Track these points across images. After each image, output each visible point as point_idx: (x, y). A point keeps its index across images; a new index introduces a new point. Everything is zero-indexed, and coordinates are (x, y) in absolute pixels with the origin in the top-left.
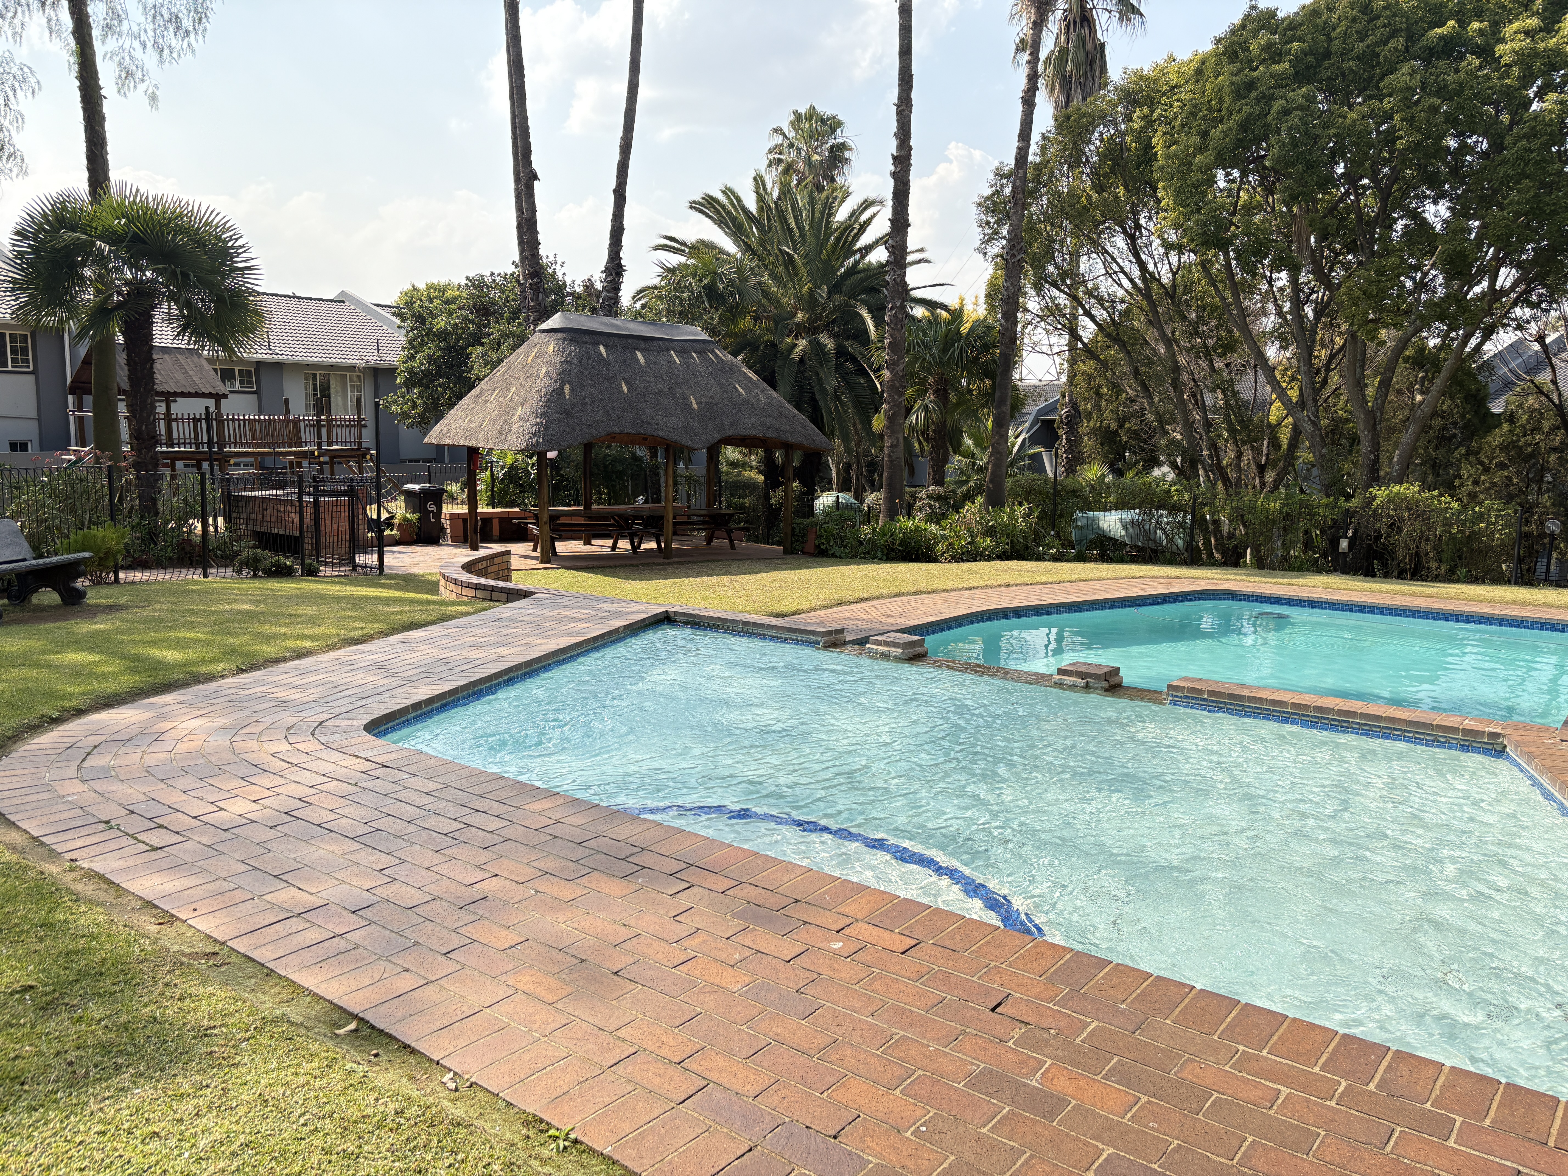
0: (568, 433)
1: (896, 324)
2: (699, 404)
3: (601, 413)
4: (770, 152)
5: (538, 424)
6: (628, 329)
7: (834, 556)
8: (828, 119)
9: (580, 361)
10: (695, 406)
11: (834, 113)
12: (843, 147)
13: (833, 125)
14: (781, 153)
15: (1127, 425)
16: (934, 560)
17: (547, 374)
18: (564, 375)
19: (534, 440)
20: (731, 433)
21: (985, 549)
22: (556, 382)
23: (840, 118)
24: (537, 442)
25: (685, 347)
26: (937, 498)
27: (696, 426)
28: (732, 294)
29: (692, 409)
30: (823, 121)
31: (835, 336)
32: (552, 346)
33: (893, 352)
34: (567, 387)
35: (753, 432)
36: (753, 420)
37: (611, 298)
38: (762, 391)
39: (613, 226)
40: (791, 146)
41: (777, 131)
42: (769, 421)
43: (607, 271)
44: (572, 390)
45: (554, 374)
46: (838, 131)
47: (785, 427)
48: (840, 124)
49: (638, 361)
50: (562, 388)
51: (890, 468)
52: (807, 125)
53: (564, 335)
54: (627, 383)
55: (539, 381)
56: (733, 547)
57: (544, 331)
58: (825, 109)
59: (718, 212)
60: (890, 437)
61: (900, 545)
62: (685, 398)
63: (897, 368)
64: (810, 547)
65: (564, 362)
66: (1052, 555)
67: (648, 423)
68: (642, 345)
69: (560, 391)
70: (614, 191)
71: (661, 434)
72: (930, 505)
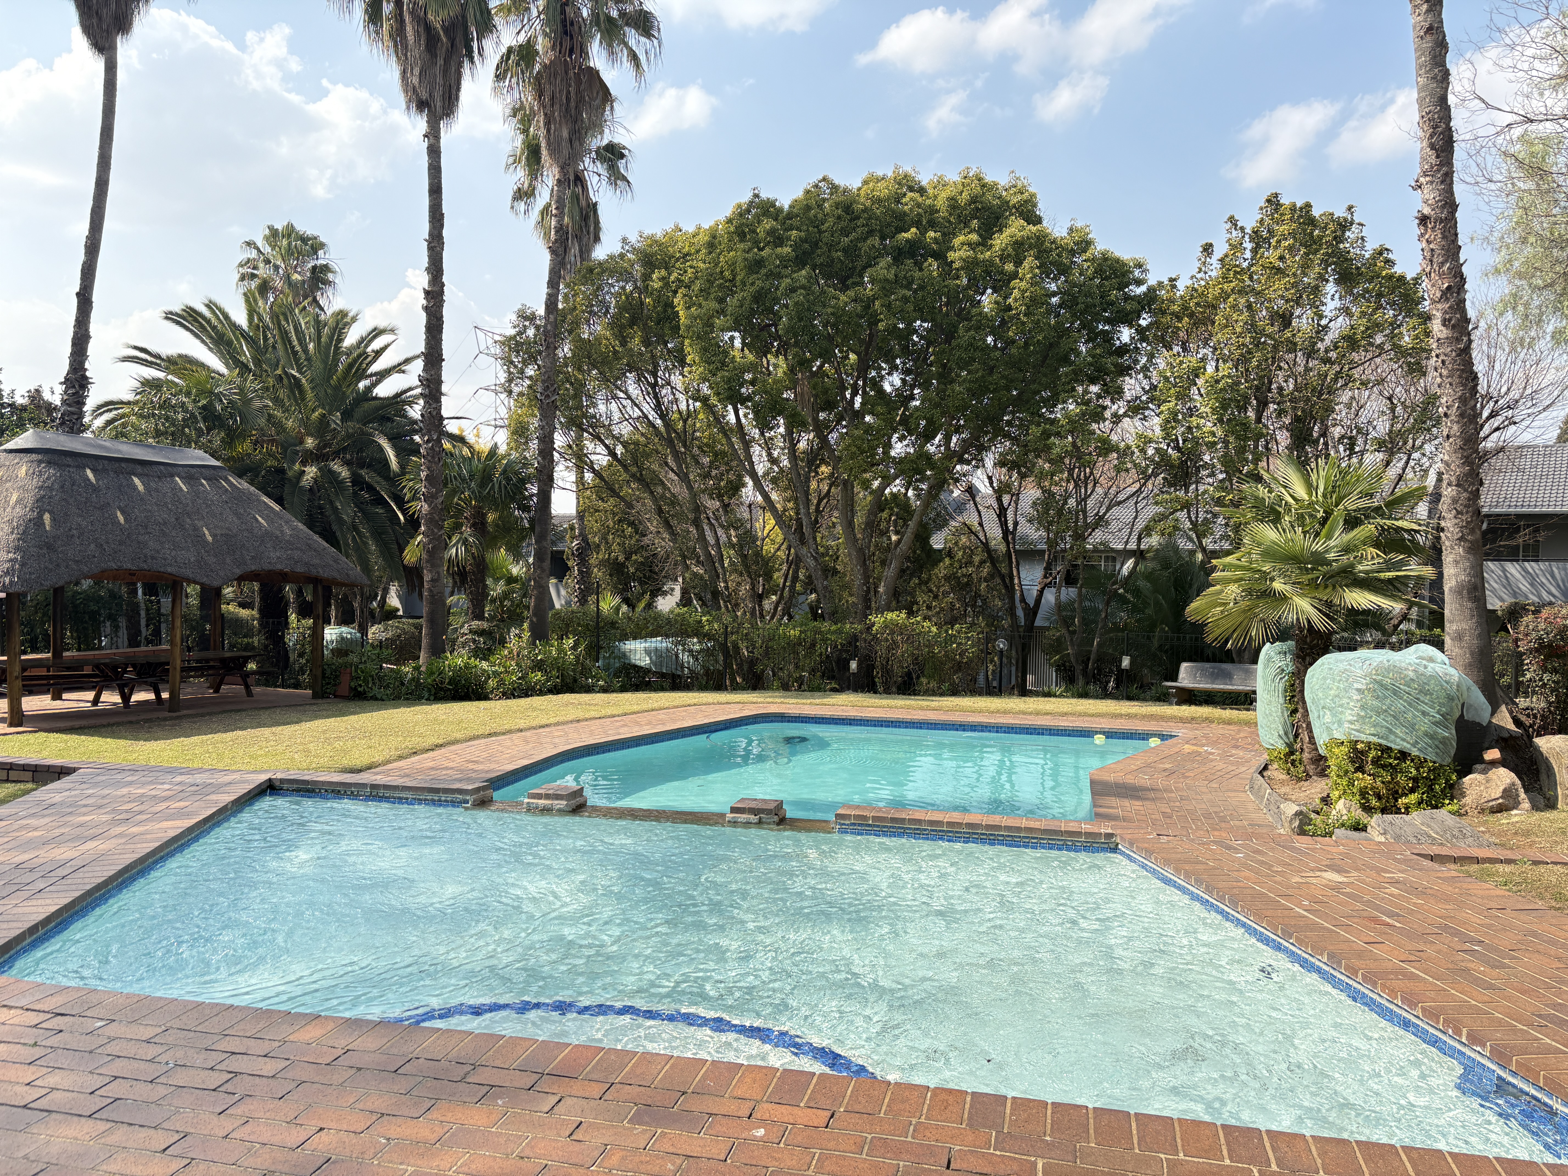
0: (50, 570)
1: (433, 457)
2: (214, 536)
3: (92, 546)
4: (241, 265)
5: (11, 560)
6: (119, 451)
7: (374, 698)
8: (309, 239)
9: (62, 487)
10: (210, 539)
11: (316, 234)
12: (326, 268)
13: (315, 246)
14: (255, 268)
15: (634, 557)
16: (485, 698)
17: (18, 502)
18: (42, 504)
19: (7, 580)
20: (253, 568)
21: (536, 684)
22: (32, 510)
23: (322, 239)
24: (11, 582)
25: (191, 473)
26: (481, 633)
27: (212, 560)
28: (232, 416)
29: (206, 542)
30: (304, 239)
31: (347, 463)
32: (24, 468)
33: (430, 484)
34: (47, 517)
35: (279, 567)
36: (278, 554)
37: (73, 413)
38: (287, 522)
39: (76, 333)
40: (267, 262)
41: (249, 244)
42: (297, 554)
43: (67, 381)
44: (53, 520)
45: (30, 500)
46: (321, 253)
47: (316, 561)
48: (322, 245)
49: (135, 488)
50: (40, 516)
51: (431, 603)
52: (285, 242)
53: (40, 457)
54: (123, 513)
55: (9, 510)
56: (249, 693)
57: (11, 451)
58: (304, 227)
59: (202, 326)
60: (430, 571)
61: (450, 683)
62: (196, 529)
63: (436, 501)
64: (344, 689)
65: (41, 488)
66: (601, 687)
67: (153, 558)
68: (139, 469)
69: (38, 522)
70: (78, 294)
71: (169, 570)
72: (474, 641)
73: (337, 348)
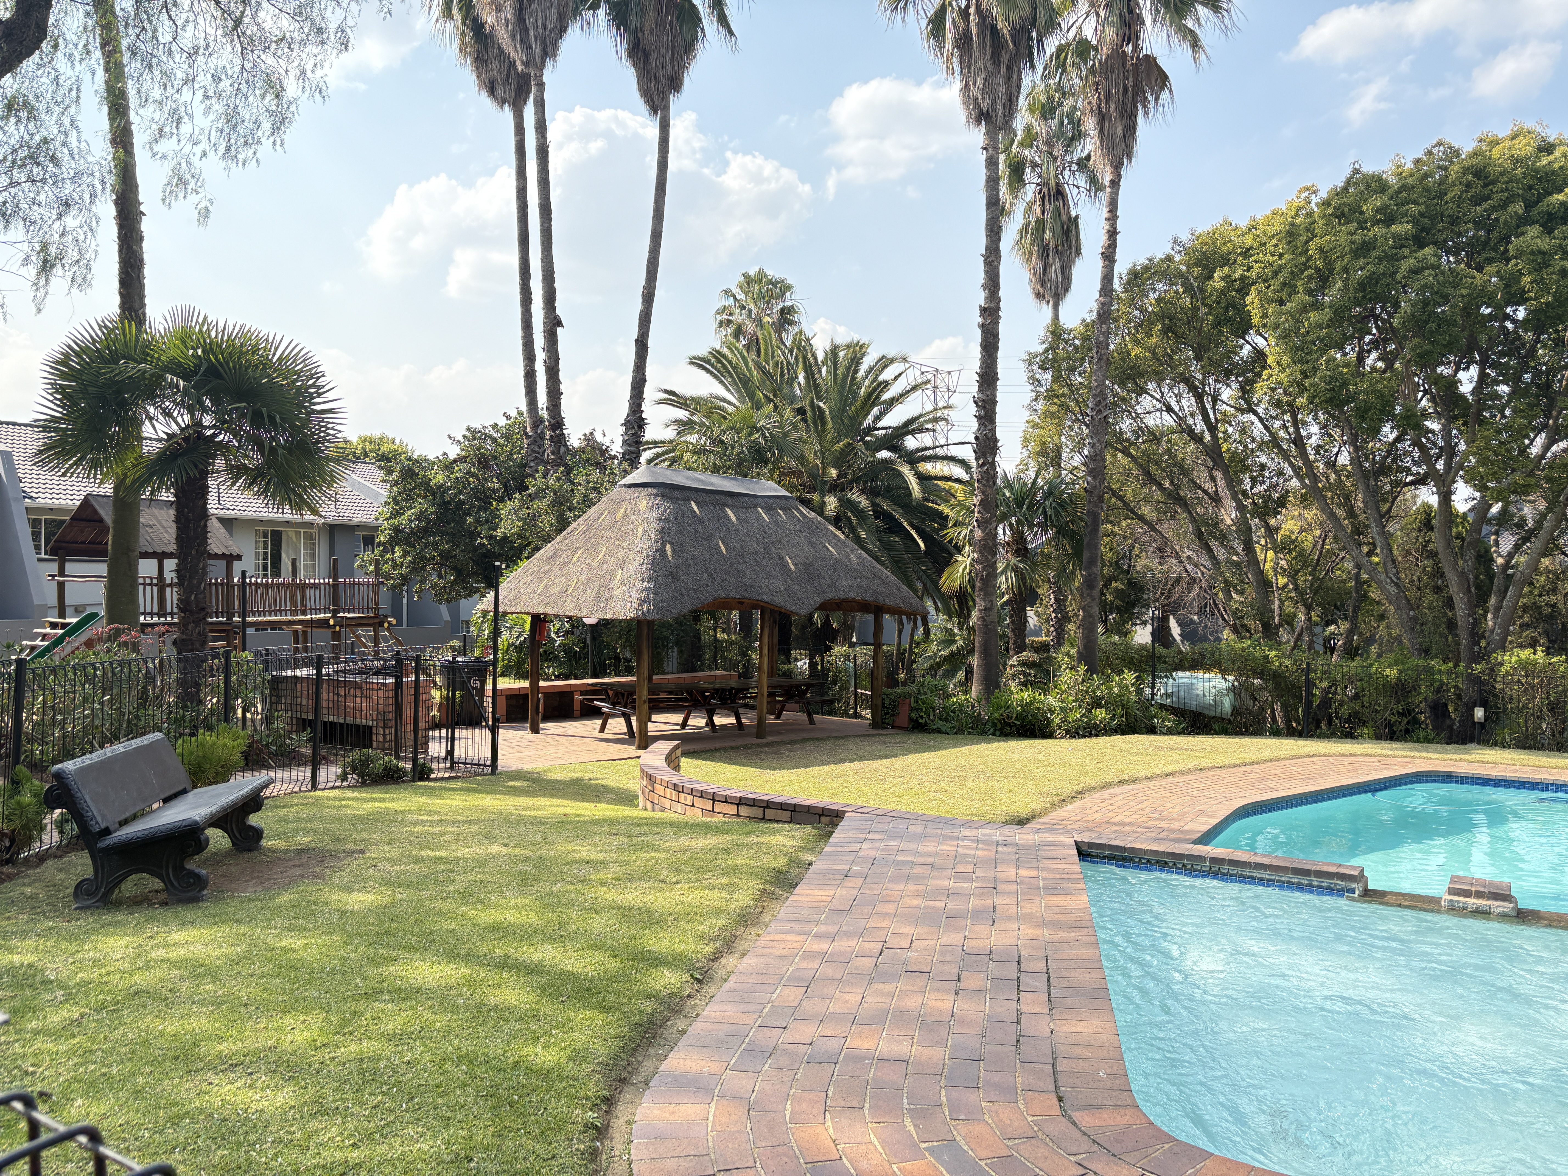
0: (677, 599)
1: (988, 481)
2: (795, 564)
3: (705, 575)
4: (718, 313)
5: (646, 589)
6: (712, 484)
7: (939, 731)
8: (778, 283)
9: (676, 519)
10: (793, 567)
11: (783, 277)
12: (791, 310)
13: (784, 289)
14: (731, 314)
16: (1050, 736)
17: (645, 533)
18: (664, 535)
19: (645, 608)
20: (831, 596)
21: (1101, 722)
22: (656, 541)
23: (789, 281)
24: (648, 610)
25: (770, 503)
26: (1032, 665)
27: (797, 588)
28: (770, 449)
29: (790, 570)
30: (774, 284)
32: (644, 502)
33: (985, 510)
34: (668, 547)
35: (852, 595)
36: (849, 582)
37: (632, 453)
38: (852, 551)
39: (634, 378)
40: (743, 307)
41: (727, 292)
42: (865, 582)
43: (627, 424)
44: (674, 550)
45: (653, 532)
46: (788, 294)
47: (882, 589)
48: (789, 288)
49: (729, 519)
50: (664, 547)
51: (985, 633)
52: (757, 287)
53: (655, 491)
54: (723, 543)
55: (637, 541)
56: (811, 721)
57: (630, 486)
58: (773, 273)
59: (725, 367)
60: (984, 600)
61: (1016, 718)
62: (781, 558)
64: (903, 720)
65: (660, 520)
66: (1169, 728)
67: (752, 587)
68: (730, 501)
69: (662, 552)
70: (636, 341)
71: (765, 598)
72: (1024, 673)
73: (854, 378)
